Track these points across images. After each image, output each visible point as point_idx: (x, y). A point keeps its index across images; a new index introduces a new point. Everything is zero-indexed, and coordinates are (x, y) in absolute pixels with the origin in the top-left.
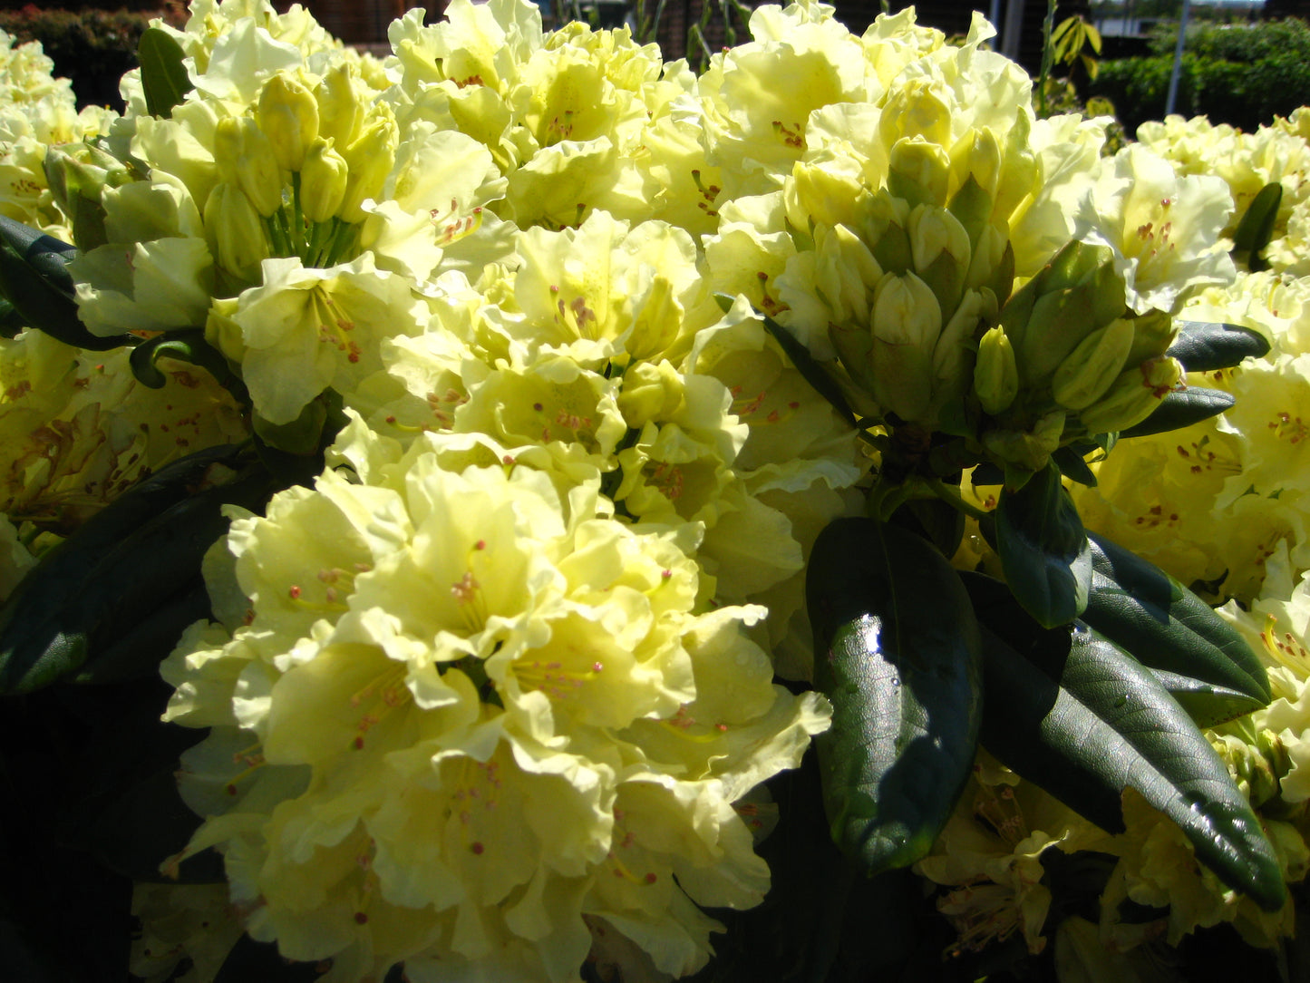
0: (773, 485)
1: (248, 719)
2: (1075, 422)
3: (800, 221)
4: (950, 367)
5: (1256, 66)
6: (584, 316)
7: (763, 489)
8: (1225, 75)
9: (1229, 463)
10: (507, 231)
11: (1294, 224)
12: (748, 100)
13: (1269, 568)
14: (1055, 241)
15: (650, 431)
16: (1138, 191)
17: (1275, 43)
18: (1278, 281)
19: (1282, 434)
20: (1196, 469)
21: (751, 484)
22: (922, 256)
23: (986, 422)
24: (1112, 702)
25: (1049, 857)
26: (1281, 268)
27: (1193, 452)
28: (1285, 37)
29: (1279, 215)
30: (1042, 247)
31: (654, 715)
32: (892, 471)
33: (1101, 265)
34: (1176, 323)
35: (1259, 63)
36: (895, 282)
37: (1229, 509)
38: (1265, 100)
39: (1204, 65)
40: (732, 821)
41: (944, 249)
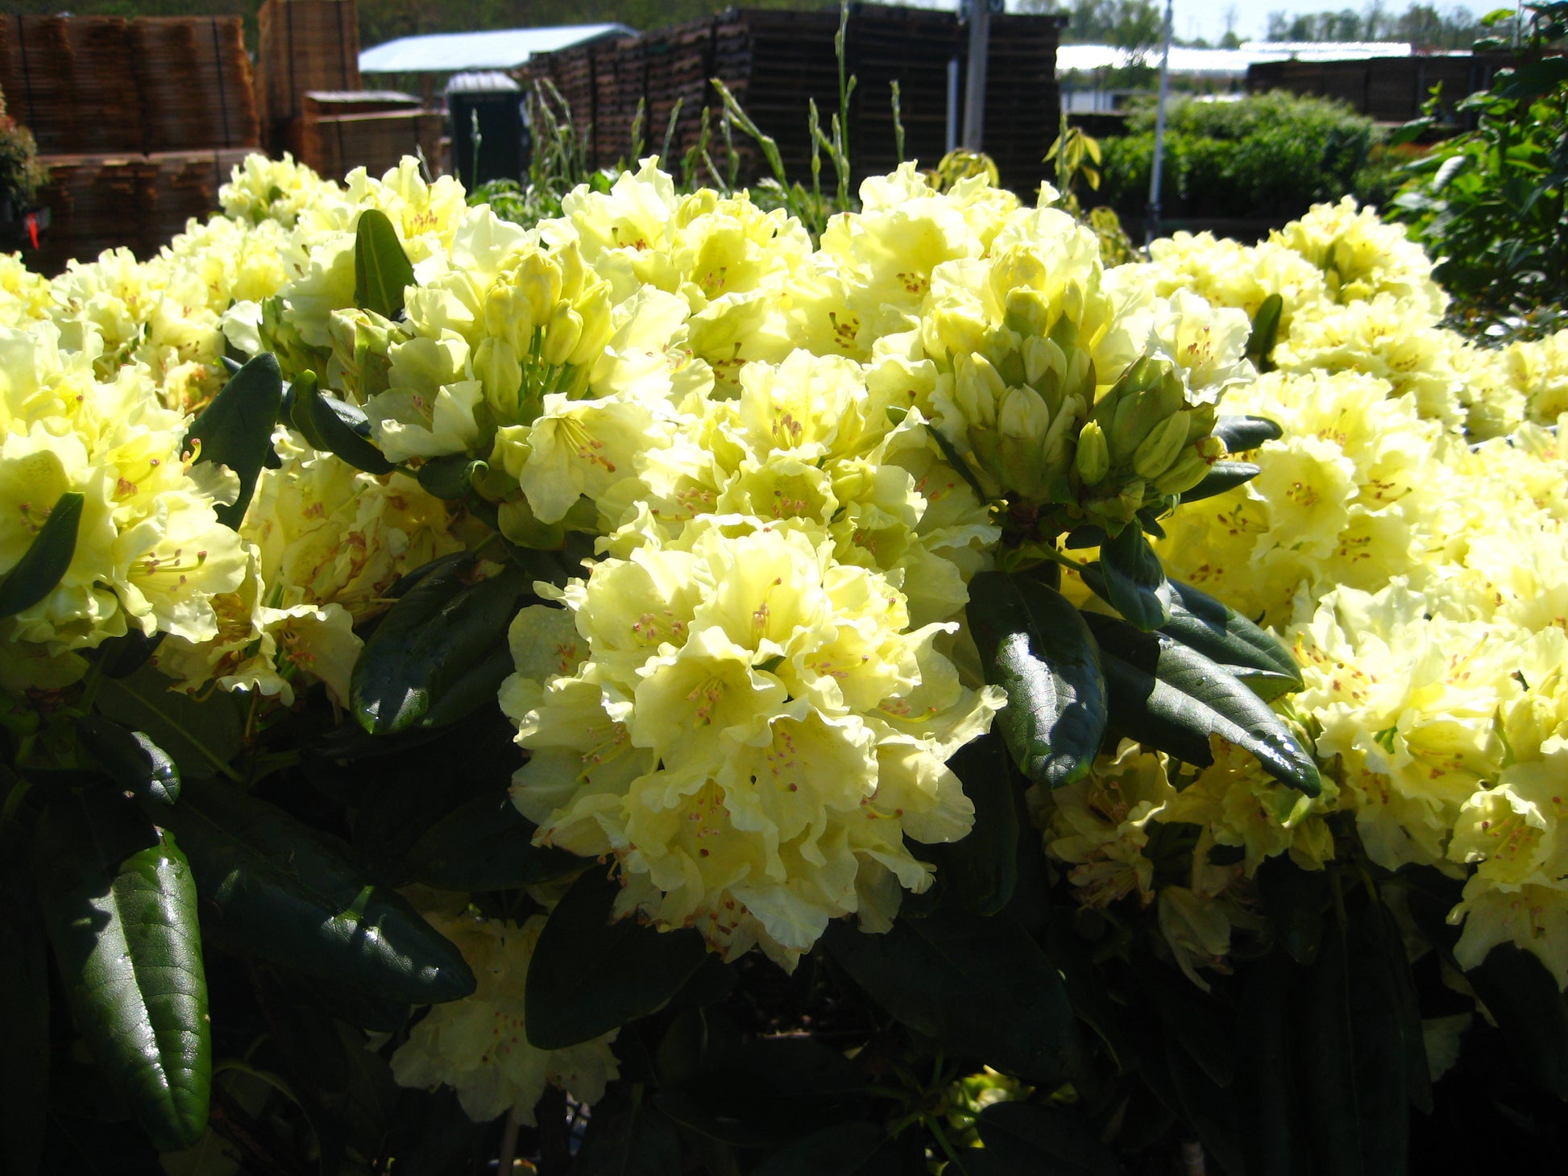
0: (943, 544)
1: (617, 716)
2: (1151, 490)
3: (938, 350)
4: (1055, 451)
5: (1243, 145)
6: (795, 428)
7: (936, 547)
8: (1211, 155)
9: (1258, 526)
10: (698, 367)
11: (1295, 329)
12: (871, 255)
13: (1295, 602)
14: (1126, 358)
15: (853, 507)
16: (1185, 322)
17: (1262, 119)
18: (1285, 380)
19: (1297, 499)
20: (1234, 532)
21: (927, 544)
22: (1033, 372)
23: (1085, 492)
24: (1195, 682)
25: (1152, 826)
26: (1287, 369)
27: (1230, 519)
28: (1271, 113)
29: (1282, 321)
30: (1115, 362)
31: (896, 695)
32: (1010, 539)
33: (1164, 373)
34: (1217, 411)
35: (1247, 141)
36: (1016, 392)
37: (1262, 560)
38: (1256, 182)
39: (1188, 144)
40: (946, 775)
41: (1050, 368)
